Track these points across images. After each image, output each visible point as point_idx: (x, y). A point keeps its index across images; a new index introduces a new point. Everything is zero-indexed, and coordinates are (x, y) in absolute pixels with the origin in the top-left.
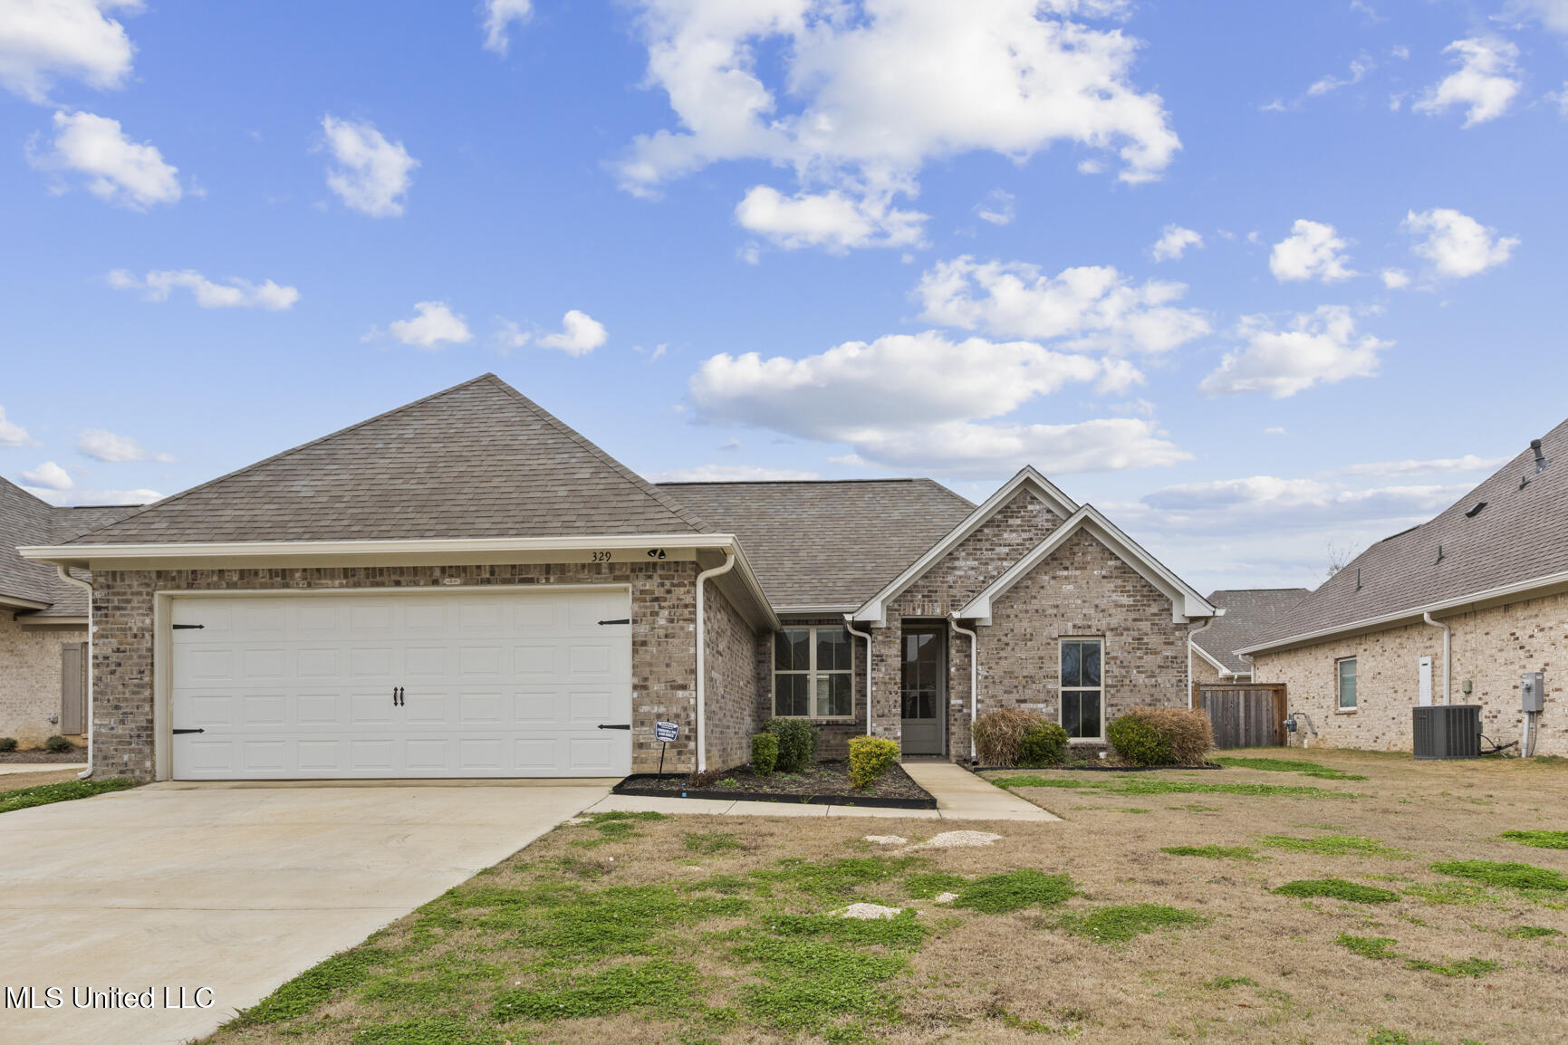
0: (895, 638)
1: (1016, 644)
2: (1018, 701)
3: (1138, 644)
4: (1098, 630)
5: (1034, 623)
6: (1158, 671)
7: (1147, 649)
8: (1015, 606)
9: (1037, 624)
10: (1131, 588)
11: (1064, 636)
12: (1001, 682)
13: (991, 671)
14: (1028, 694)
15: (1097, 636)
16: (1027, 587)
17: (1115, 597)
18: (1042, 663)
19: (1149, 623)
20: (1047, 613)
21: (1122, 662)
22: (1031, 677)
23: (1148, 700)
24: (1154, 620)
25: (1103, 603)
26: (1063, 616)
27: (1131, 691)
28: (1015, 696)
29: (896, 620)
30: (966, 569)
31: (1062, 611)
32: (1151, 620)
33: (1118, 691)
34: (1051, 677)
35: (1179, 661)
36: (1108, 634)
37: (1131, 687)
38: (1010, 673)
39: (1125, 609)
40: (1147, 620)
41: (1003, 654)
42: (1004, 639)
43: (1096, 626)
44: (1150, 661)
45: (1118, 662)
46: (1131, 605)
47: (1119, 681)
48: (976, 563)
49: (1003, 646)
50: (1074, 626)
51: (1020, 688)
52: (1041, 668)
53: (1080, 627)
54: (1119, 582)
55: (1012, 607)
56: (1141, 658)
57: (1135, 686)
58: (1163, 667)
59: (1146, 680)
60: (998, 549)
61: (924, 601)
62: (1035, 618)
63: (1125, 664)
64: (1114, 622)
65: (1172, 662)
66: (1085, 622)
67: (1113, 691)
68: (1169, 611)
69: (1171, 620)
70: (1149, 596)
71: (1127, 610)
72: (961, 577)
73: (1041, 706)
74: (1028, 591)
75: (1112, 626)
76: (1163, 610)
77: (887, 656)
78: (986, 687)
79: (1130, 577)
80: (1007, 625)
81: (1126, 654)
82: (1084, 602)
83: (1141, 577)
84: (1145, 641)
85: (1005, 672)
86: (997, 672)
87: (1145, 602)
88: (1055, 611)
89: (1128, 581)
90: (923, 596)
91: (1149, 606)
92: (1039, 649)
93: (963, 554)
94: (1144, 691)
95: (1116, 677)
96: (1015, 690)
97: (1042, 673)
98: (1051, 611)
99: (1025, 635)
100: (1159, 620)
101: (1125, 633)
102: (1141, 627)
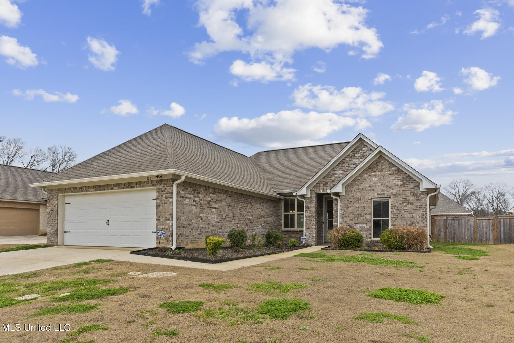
0: (313, 200)
1: (355, 202)
2: (355, 223)
3: (405, 200)
4: (387, 195)
5: (361, 193)
6: (413, 211)
7: (408, 202)
8: (354, 187)
9: (363, 194)
10: (402, 178)
11: (373, 198)
12: (349, 216)
13: (345, 212)
14: (359, 221)
15: (387, 197)
16: (359, 180)
17: (394, 182)
18: (365, 209)
19: (409, 192)
20: (367, 189)
21: (397, 208)
22: (360, 214)
23: (409, 223)
24: (412, 190)
25: (390, 184)
26: (373, 190)
27: (402, 219)
28: (354, 221)
29: (313, 194)
30: (339, 174)
31: (373, 188)
32: (410, 191)
33: (396, 220)
34: (368, 214)
35: (423, 207)
36: (392, 197)
37: (402, 218)
38: (352, 213)
39: (399, 186)
40: (408, 190)
41: (349, 206)
42: (350, 200)
43: (387, 193)
44: (410, 207)
45: (396, 208)
46: (402, 185)
47: (396, 216)
48: (343, 171)
49: (350, 203)
50: (378, 194)
51: (356, 218)
52: (364, 211)
53: (380, 194)
54: (397, 176)
55: (353, 187)
56: (406, 206)
57: (403, 217)
58: (415, 210)
59: (408, 215)
60: (351, 166)
61: (324, 187)
62: (362, 191)
63: (399, 209)
64: (394, 192)
65: (419, 207)
66: (382, 192)
67: (393, 219)
68: (418, 187)
69: (419, 190)
70: (410, 181)
71: (400, 187)
72: (337, 177)
73: (364, 225)
74: (359, 181)
75: (393, 194)
76: (416, 186)
77: (310, 207)
78: (343, 218)
79: (401, 174)
80: (351, 195)
81: (399, 205)
82: (382, 184)
83: (406, 173)
84: (408, 199)
85: (350, 212)
86: (347, 212)
87: (408, 183)
88: (370, 188)
89: (400, 175)
90: (323, 185)
91: (410, 185)
92: (363, 203)
93: (338, 168)
94: (407, 219)
95: (395, 214)
96: (354, 219)
97: (364, 213)
98: (368, 189)
99: (358, 198)
100: (414, 190)
101: (399, 196)
102: (406, 194)
